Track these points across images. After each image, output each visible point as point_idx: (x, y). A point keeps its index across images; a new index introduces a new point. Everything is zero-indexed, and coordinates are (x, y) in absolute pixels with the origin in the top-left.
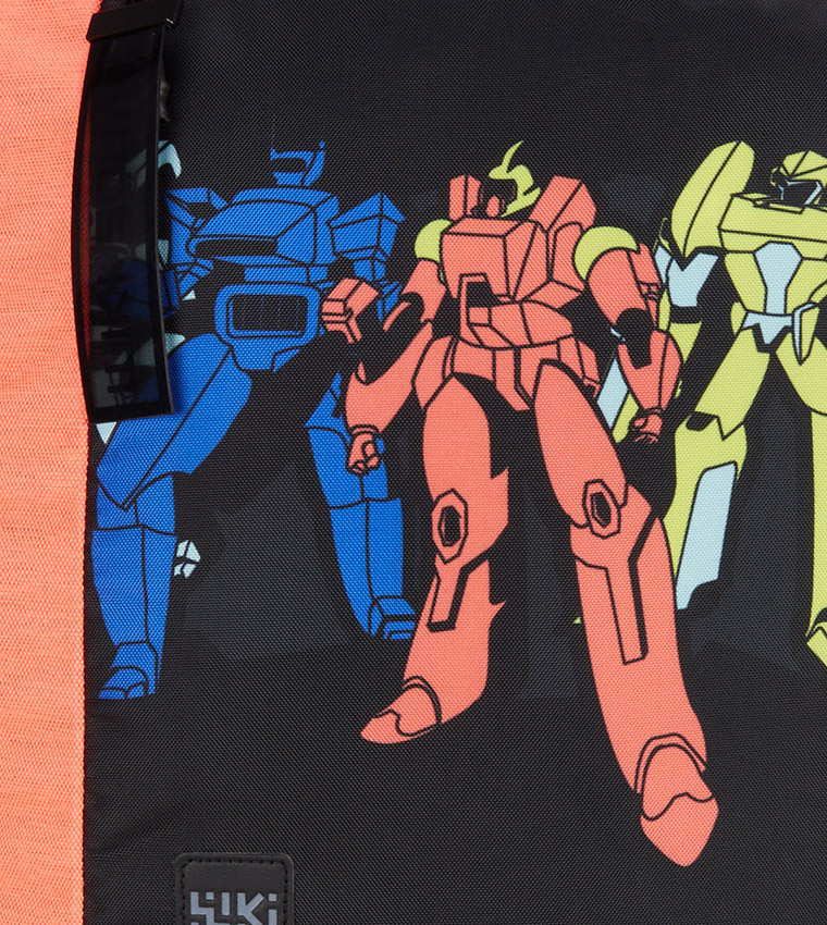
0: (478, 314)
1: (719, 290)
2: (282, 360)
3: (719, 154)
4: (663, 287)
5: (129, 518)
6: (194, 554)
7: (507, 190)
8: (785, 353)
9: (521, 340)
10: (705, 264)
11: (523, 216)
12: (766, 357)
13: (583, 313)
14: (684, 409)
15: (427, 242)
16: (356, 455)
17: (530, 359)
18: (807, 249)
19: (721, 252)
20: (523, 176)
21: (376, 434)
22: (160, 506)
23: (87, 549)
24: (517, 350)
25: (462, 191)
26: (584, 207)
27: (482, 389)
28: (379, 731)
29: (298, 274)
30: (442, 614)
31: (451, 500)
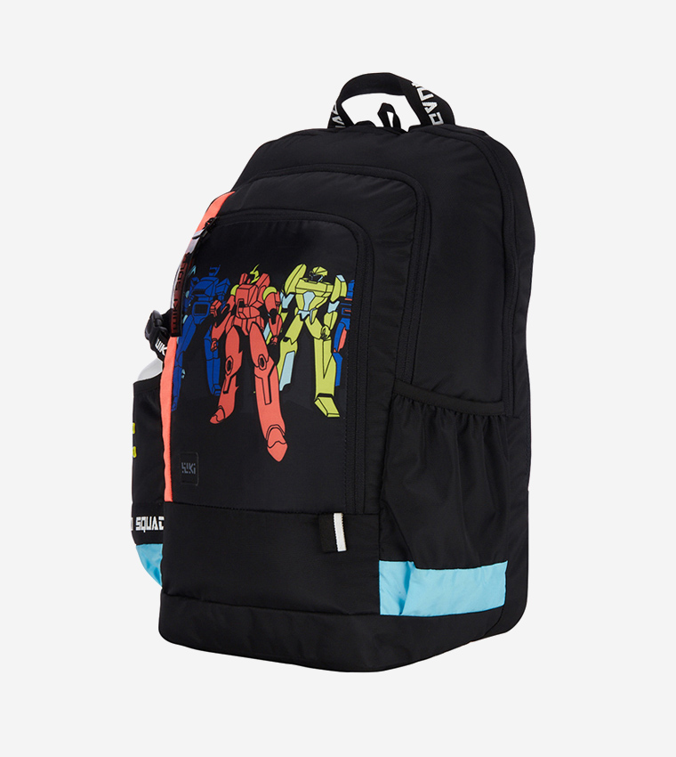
0: (241, 310)
1: (293, 304)
2: (202, 321)
3: (298, 267)
4: (281, 303)
5: (177, 364)
6: (184, 373)
7: (253, 277)
8: (307, 321)
9: (248, 316)
10: (291, 296)
11: (254, 284)
12: (302, 322)
13: (262, 309)
14: (282, 336)
15: (233, 292)
16: (213, 346)
17: (250, 321)
18: (317, 293)
19: (295, 294)
20: (257, 273)
21: (217, 341)
23: (173, 372)
24: (247, 319)
25: (243, 277)
26: (267, 282)
27: (239, 329)
28: (213, 420)
29: (208, 299)
30: (226, 390)
31: (230, 359)
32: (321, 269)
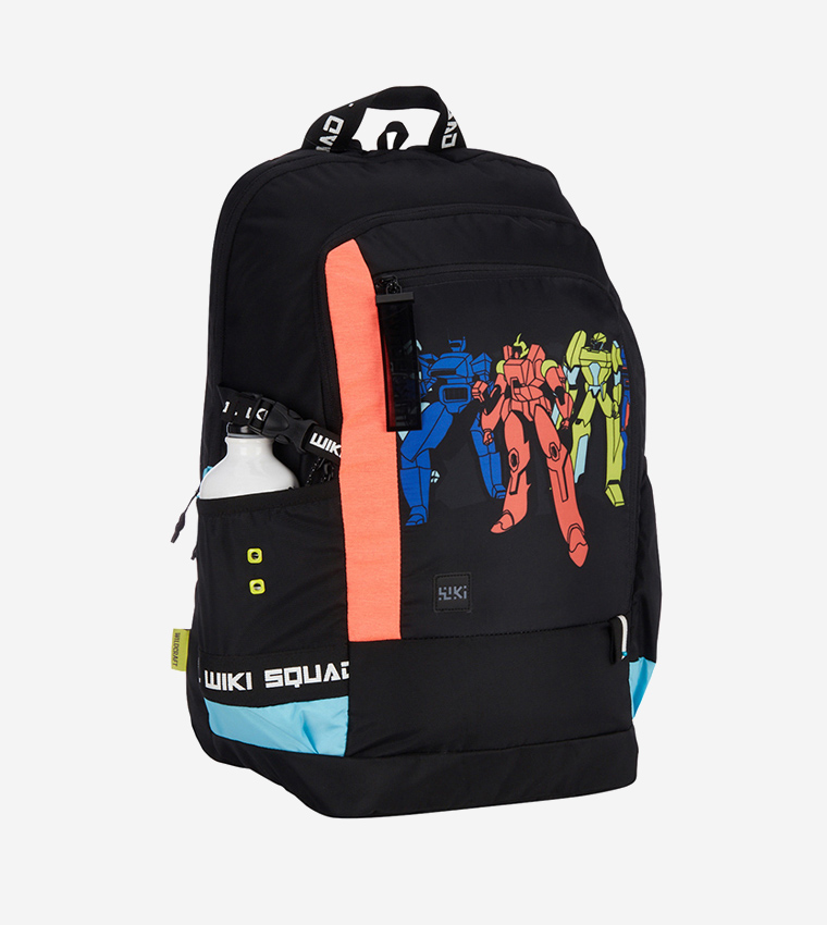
0: (517, 390)
1: (581, 379)
2: (462, 409)
3: (577, 334)
4: (566, 379)
5: (414, 465)
6: (437, 475)
7: (519, 350)
8: (599, 398)
9: (529, 398)
10: (576, 370)
11: (525, 357)
12: (595, 400)
13: (545, 387)
14: (575, 418)
15: (500, 368)
16: (486, 439)
17: (532, 404)
18: (602, 364)
19: (580, 366)
20: (523, 345)
21: (491, 432)
22: (425, 460)
23: (399, 476)
24: (528, 401)
25: (507, 350)
26: (542, 354)
27: (519, 414)
28: (496, 529)
29: (464, 380)
30: (513, 490)
31: (513, 452)
32: (601, 335)
